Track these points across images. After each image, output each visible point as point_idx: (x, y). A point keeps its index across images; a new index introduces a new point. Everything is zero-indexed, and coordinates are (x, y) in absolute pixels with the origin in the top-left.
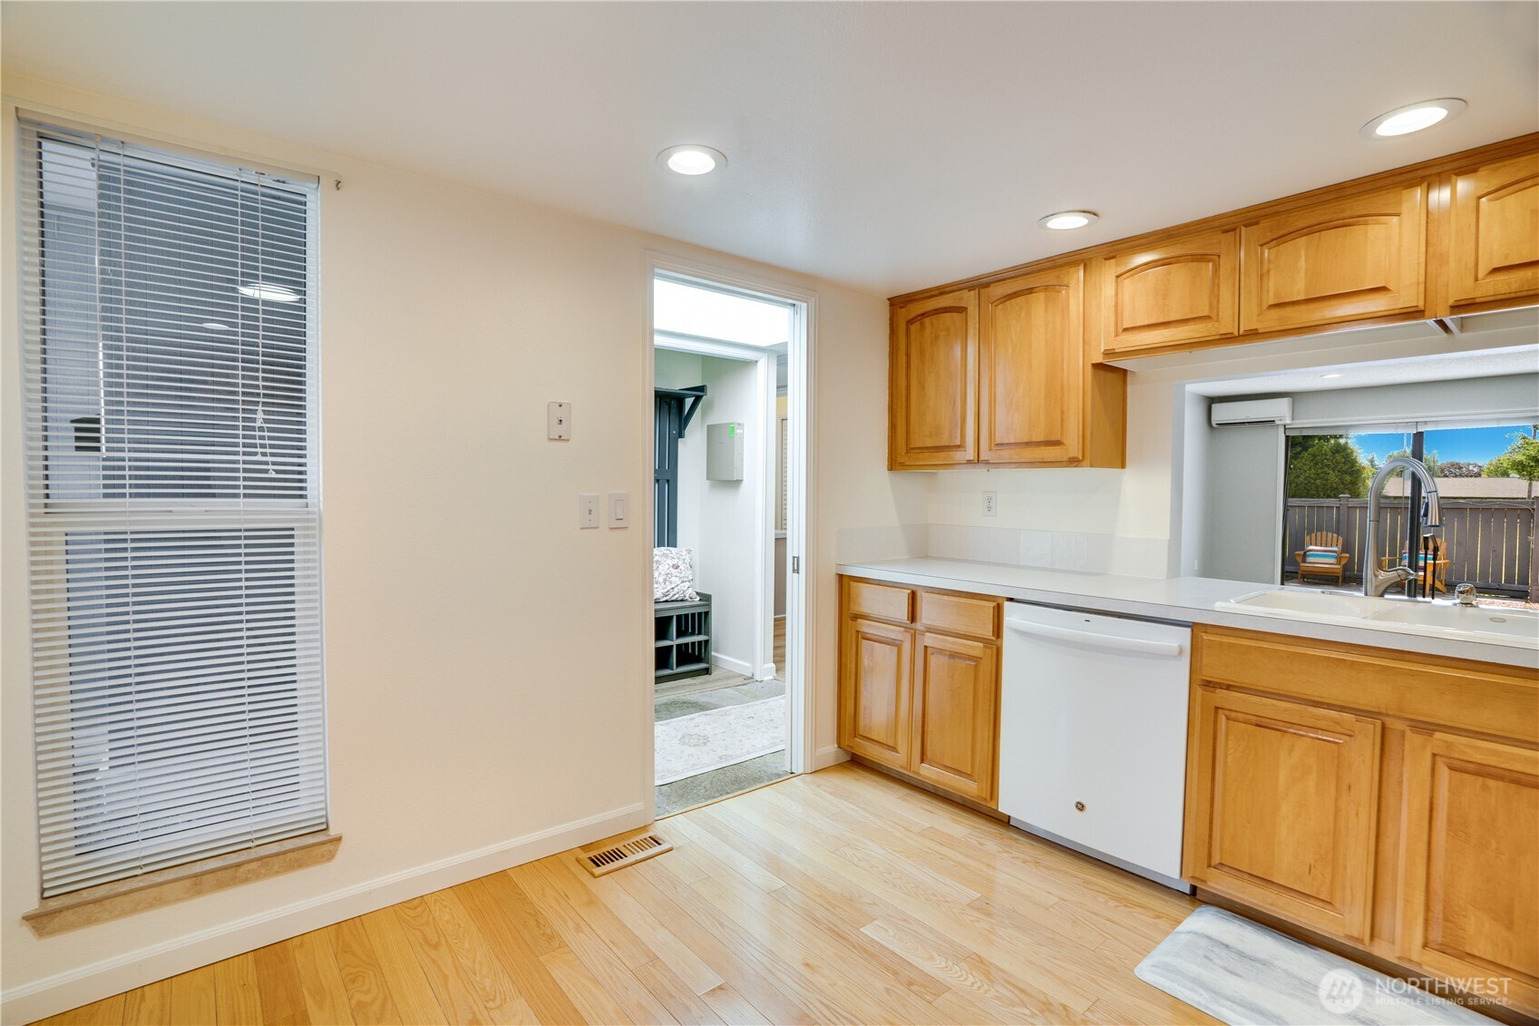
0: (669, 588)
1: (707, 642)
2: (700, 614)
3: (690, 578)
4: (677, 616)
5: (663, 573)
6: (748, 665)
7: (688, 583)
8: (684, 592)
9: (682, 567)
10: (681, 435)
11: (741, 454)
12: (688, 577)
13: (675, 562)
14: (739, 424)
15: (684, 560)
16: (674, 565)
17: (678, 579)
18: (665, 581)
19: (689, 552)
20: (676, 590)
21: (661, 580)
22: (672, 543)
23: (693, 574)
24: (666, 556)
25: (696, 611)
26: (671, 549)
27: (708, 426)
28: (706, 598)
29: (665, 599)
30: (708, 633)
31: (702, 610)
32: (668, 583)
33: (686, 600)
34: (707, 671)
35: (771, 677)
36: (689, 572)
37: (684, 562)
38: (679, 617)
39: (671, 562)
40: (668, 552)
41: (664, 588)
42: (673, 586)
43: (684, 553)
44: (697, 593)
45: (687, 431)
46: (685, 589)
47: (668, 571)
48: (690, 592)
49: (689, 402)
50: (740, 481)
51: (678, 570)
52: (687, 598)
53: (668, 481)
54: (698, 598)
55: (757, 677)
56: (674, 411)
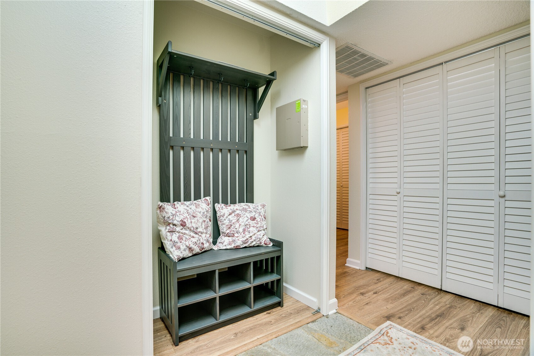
0: (247, 237)
1: (279, 281)
2: (272, 259)
3: (265, 227)
4: (254, 262)
5: (243, 224)
6: (315, 300)
7: (263, 231)
8: (260, 239)
9: (258, 219)
10: (255, 117)
11: (306, 125)
12: (263, 227)
13: (253, 214)
14: (304, 101)
15: (260, 213)
16: (251, 217)
17: (255, 229)
18: (244, 230)
19: (264, 206)
20: (253, 238)
21: (241, 230)
22: (251, 200)
23: (267, 224)
24: (245, 210)
25: (269, 256)
26: (249, 204)
27: (277, 109)
28: (278, 244)
29: (245, 245)
30: (280, 272)
31: (275, 255)
32: (247, 233)
33: (262, 246)
34: (280, 304)
35: (335, 311)
36: (264, 223)
37: (260, 215)
38: (255, 263)
39: (249, 215)
40: (247, 207)
41: (243, 237)
42: (251, 235)
43: (260, 207)
44: (271, 240)
45: (261, 113)
46: (261, 237)
47: (247, 223)
48: (265, 239)
49: (261, 90)
50: (305, 148)
51: (255, 221)
52: (263, 244)
53: (246, 152)
54: (271, 244)
55: (324, 312)
56: (250, 98)
